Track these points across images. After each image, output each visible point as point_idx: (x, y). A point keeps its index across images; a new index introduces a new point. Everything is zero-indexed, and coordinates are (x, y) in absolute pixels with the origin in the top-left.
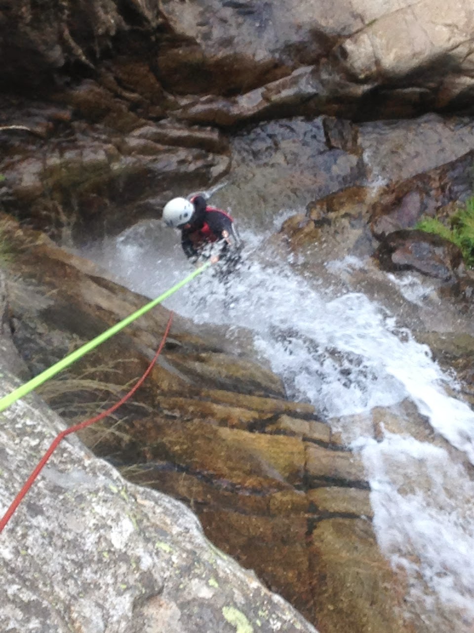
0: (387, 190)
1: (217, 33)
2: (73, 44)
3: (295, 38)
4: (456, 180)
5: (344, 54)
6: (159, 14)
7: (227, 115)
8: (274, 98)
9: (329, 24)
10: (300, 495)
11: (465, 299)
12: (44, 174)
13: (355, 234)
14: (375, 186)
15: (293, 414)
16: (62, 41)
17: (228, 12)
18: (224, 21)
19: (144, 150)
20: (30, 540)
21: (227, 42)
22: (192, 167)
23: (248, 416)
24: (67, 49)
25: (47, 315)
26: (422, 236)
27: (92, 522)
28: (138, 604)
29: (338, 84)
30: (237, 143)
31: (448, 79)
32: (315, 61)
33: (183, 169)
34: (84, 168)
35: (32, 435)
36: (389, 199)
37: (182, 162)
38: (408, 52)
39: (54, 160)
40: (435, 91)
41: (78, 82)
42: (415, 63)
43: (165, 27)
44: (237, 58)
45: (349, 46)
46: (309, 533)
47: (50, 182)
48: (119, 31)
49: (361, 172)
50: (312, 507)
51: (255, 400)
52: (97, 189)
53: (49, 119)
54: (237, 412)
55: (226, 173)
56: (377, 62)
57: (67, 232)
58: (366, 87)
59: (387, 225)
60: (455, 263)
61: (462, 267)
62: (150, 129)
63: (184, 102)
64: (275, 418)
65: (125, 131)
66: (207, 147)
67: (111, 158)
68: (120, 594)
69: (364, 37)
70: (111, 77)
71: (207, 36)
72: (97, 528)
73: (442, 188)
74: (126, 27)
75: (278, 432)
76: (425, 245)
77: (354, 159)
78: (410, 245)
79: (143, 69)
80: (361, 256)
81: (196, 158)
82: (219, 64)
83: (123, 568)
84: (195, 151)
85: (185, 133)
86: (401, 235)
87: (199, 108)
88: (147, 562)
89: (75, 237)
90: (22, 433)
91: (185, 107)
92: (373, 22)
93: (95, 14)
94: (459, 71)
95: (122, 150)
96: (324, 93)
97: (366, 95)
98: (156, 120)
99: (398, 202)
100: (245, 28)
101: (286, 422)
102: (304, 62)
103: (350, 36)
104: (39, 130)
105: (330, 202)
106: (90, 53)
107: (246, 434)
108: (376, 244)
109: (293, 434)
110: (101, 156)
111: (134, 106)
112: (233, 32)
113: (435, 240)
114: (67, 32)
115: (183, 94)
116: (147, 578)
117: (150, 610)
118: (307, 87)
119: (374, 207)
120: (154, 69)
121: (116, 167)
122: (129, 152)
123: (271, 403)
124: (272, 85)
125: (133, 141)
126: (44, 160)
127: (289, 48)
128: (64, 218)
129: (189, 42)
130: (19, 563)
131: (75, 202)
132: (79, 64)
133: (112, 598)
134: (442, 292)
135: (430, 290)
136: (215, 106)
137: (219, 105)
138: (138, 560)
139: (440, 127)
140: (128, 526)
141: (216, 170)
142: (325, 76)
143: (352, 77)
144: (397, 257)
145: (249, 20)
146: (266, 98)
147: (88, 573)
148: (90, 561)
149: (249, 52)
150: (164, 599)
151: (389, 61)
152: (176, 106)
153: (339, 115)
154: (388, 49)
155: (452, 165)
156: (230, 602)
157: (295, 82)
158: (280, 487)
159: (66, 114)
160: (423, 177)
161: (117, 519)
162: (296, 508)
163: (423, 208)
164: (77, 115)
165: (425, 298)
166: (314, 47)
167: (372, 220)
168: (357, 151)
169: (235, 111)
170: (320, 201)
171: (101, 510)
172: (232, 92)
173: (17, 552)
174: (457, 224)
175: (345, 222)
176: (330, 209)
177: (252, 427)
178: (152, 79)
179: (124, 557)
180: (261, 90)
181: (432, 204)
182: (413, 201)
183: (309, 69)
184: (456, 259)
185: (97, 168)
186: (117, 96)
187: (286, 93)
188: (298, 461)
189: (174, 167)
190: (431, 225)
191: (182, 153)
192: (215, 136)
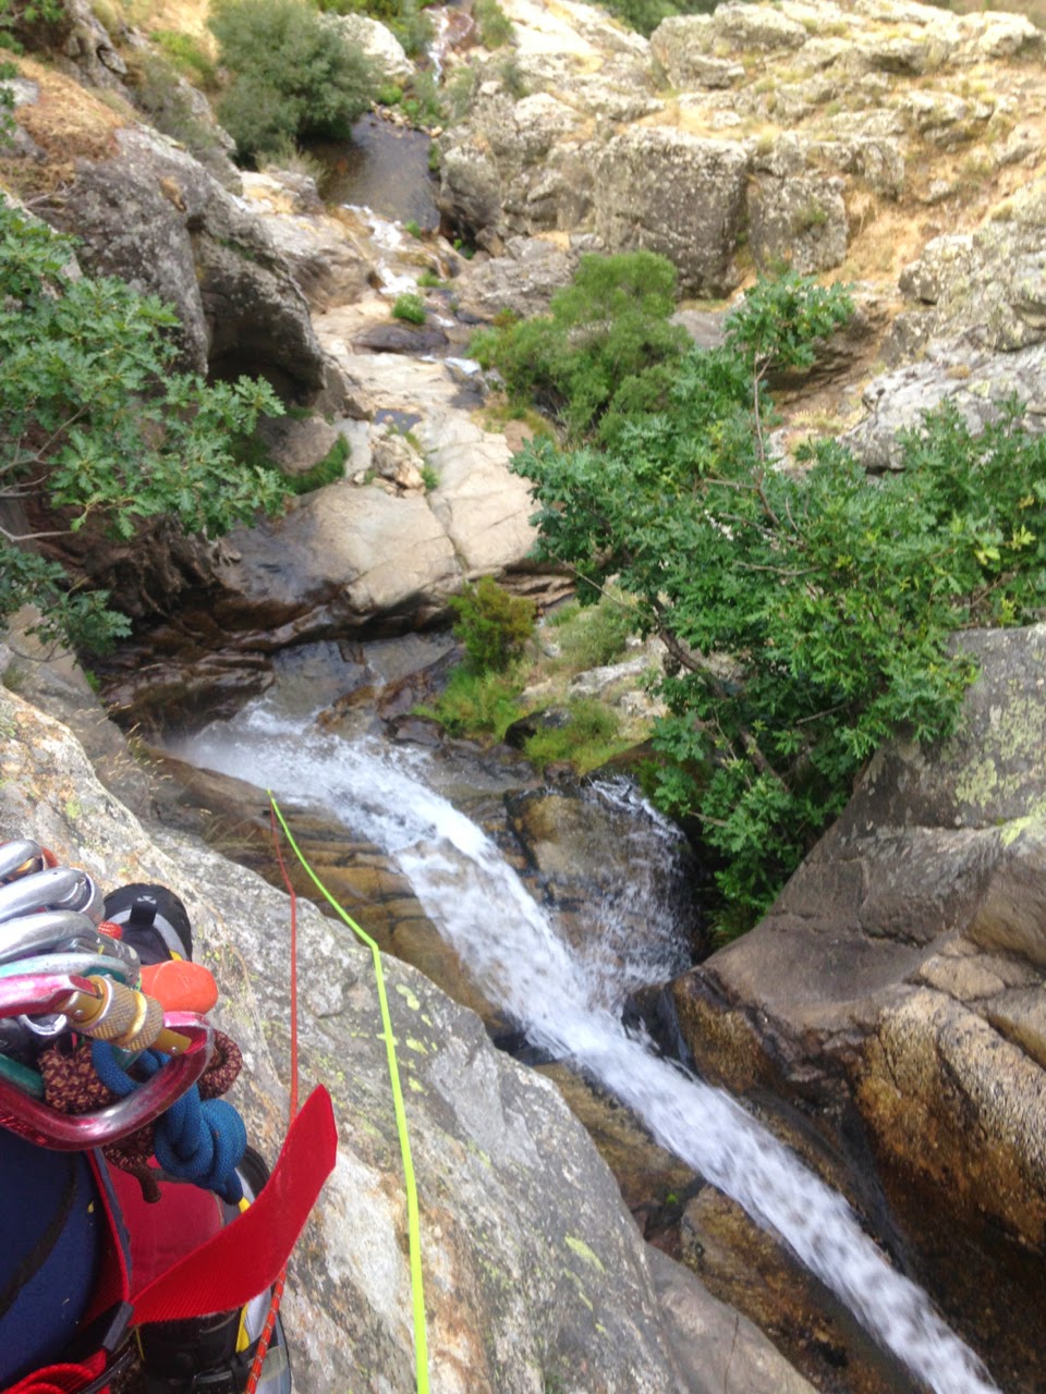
0: (388, 688)
1: (256, 586)
2: (150, 600)
3: (312, 587)
4: (435, 678)
5: (348, 596)
6: (212, 575)
7: (268, 643)
8: (302, 629)
9: (335, 576)
10: (380, 907)
11: (451, 759)
12: (137, 695)
13: (368, 720)
14: (379, 685)
15: (365, 852)
16: (141, 599)
17: (262, 571)
18: (259, 578)
19: (210, 672)
20: (272, 957)
21: (264, 592)
22: (247, 682)
23: (335, 856)
24: (146, 604)
25: (181, 801)
26: (416, 718)
27: (307, 940)
28: (345, 989)
29: (347, 617)
30: (276, 664)
31: (422, 609)
32: (328, 602)
33: (241, 683)
34: (166, 689)
35: (254, 887)
36: (390, 693)
37: (240, 679)
38: (392, 592)
39: (143, 684)
40: (414, 617)
41: (156, 626)
42: (398, 599)
43: (218, 585)
44: (271, 603)
45: (351, 590)
46: (392, 931)
47: (142, 700)
48: (184, 590)
49: (368, 676)
50: (390, 914)
51: (337, 845)
52: (178, 702)
53: (137, 654)
54: (325, 854)
55: (272, 684)
56: (372, 600)
57: (157, 736)
58: (365, 618)
59: (391, 712)
60: (441, 734)
61: (446, 737)
62: (213, 657)
63: (236, 636)
64: (352, 856)
65: (196, 659)
66: (257, 667)
67: (186, 679)
68: (333, 985)
69: (361, 584)
70: (180, 622)
71: (248, 589)
72: (311, 943)
73: (426, 684)
74: (189, 586)
75: (356, 865)
76: (419, 724)
77: (362, 668)
78: (409, 724)
79: (204, 615)
80: (376, 735)
81: (250, 675)
82: (260, 608)
83: (332, 968)
84: (248, 670)
85: (238, 658)
86: (402, 718)
87: (249, 639)
88: (346, 962)
89: (164, 737)
90: (247, 887)
91: (238, 640)
92: (366, 573)
93: (164, 579)
94: (428, 603)
95: (194, 673)
96: (337, 624)
97: (367, 623)
98: (217, 650)
99: (396, 696)
100: (275, 582)
101: (361, 857)
102: (320, 603)
103: (351, 583)
104: (129, 663)
105: (349, 698)
106: (163, 606)
107: (335, 870)
108: (384, 726)
109: (365, 865)
110: (179, 679)
111: (200, 641)
112: (267, 585)
113: (426, 721)
114: (144, 593)
115: (235, 631)
116: (348, 973)
117: (352, 993)
118: (324, 620)
119: (380, 701)
120: (212, 615)
121: (190, 686)
122: (200, 674)
123: (348, 846)
124: (299, 620)
125: (202, 666)
126: (135, 685)
127: (310, 594)
128: (154, 726)
129: (236, 593)
130: (268, 973)
131: (161, 712)
132: (155, 614)
133: (328, 988)
134: (435, 756)
135: (426, 755)
136: (259, 637)
137: (263, 636)
138: (340, 961)
139: (418, 642)
140: (330, 940)
141: (264, 683)
142: (336, 612)
143: (355, 611)
144: (401, 734)
145: (278, 576)
146: (296, 630)
147: (310, 974)
148: (310, 966)
149: (279, 598)
150: (359, 984)
151: (380, 599)
152: (230, 639)
153: (350, 638)
154: (378, 590)
155: (430, 668)
156: (400, 982)
157: (315, 617)
158: (365, 903)
159: (149, 651)
160: (411, 677)
161: (322, 936)
162: (380, 917)
163: (414, 698)
164: (157, 651)
165: (424, 761)
166: (326, 592)
167: (380, 709)
168: (363, 661)
169: (274, 640)
170: (342, 699)
171: (311, 931)
172: (271, 627)
173: (265, 966)
174: (438, 707)
175: (361, 712)
176: (350, 704)
177: (338, 863)
178: (211, 621)
179: (330, 961)
180: (291, 625)
181: (420, 695)
182: (407, 694)
183: (323, 608)
184: (442, 732)
185: (175, 688)
186: (186, 635)
187: (310, 625)
188: (374, 884)
189: (233, 682)
190: (422, 710)
191: (240, 672)
192: (261, 659)
